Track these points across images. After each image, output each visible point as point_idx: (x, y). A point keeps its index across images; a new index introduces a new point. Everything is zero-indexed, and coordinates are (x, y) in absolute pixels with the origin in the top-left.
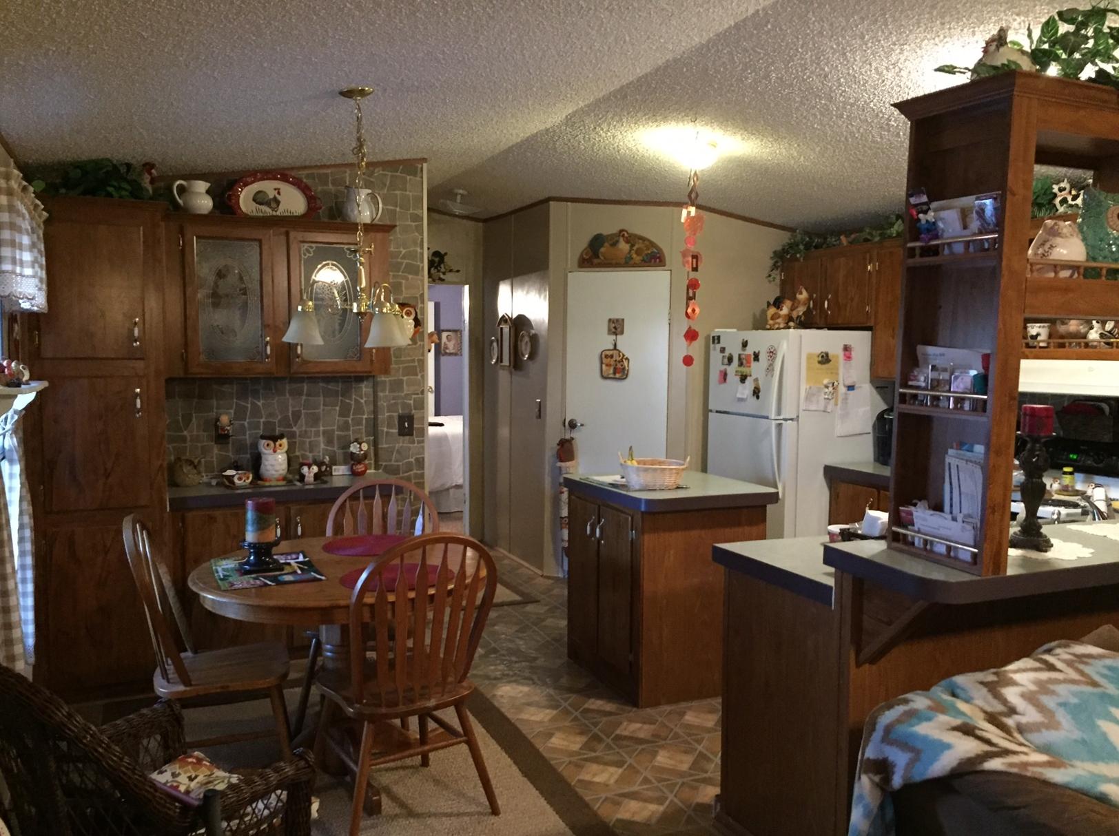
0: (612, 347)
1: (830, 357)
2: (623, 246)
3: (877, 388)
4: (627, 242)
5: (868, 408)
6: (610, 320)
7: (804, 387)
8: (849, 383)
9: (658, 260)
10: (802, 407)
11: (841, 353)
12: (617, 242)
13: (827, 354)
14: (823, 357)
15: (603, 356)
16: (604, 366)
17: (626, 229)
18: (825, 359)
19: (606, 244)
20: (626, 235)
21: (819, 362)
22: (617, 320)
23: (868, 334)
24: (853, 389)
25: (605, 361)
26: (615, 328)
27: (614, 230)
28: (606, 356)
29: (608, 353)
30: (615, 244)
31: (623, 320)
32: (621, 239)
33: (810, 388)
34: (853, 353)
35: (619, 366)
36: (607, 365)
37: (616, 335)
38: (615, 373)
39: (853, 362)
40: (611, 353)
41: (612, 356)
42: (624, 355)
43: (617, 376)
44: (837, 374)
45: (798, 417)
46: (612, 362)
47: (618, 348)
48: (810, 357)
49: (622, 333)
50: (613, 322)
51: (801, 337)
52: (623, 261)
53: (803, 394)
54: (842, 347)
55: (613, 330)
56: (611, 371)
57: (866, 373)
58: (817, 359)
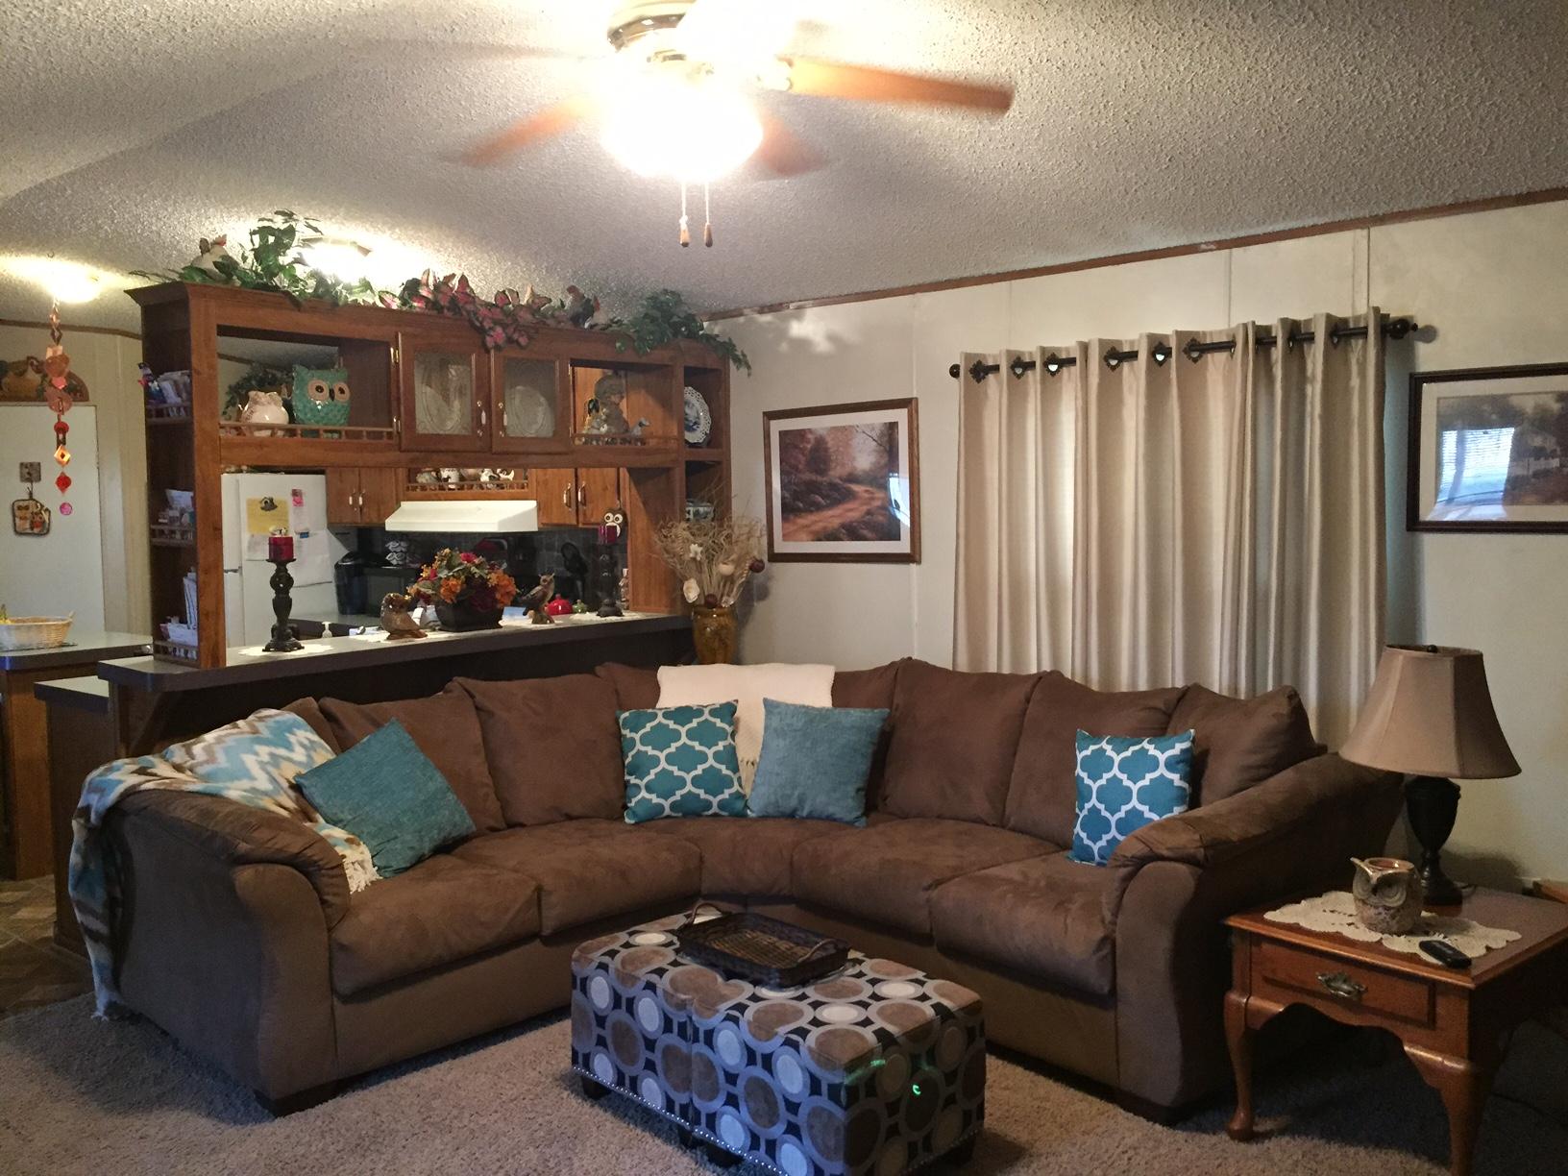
0: (27, 497)
1: (275, 503)
2: (33, 377)
3: (336, 535)
4: (38, 371)
5: (327, 556)
6: (22, 464)
7: (246, 537)
8: (302, 529)
9: (78, 394)
10: (245, 557)
11: (290, 499)
12: (25, 371)
13: (271, 500)
14: (266, 502)
15: (16, 508)
16: (17, 520)
17: (33, 355)
18: (269, 505)
19: (11, 373)
20: (35, 362)
21: (263, 508)
22: (31, 464)
23: (321, 477)
24: (308, 536)
25: (17, 513)
26: (29, 473)
27: (21, 357)
28: (19, 508)
29: (21, 503)
30: (22, 374)
31: (39, 464)
32: (30, 369)
33: (253, 536)
34: (304, 498)
35: (37, 519)
36: (21, 518)
37: (32, 482)
38: (32, 528)
39: (305, 508)
40: (26, 503)
41: (27, 508)
42: (42, 506)
43: (36, 530)
44: (287, 521)
45: (240, 567)
46: (29, 515)
47: (34, 497)
48: (250, 503)
49: (39, 479)
50: (26, 467)
51: (238, 481)
52: (33, 394)
53: (245, 545)
54: (291, 492)
55: (27, 476)
56: (28, 526)
57: (323, 521)
58: (259, 506)
